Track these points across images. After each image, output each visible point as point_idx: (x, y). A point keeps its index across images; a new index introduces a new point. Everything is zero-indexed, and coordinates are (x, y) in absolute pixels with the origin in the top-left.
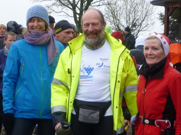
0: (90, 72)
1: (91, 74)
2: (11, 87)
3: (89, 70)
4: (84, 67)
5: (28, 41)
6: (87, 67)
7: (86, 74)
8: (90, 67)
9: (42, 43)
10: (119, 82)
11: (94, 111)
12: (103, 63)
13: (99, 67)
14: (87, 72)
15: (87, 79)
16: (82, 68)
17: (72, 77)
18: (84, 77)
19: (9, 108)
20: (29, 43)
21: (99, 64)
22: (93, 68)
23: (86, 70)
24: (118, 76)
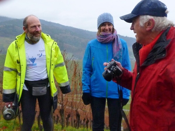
0: (34, 61)
1: (35, 63)
2: (87, 75)
3: (33, 60)
4: (29, 58)
5: (98, 40)
6: (31, 58)
7: (31, 63)
8: (33, 58)
9: (108, 41)
10: (52, 65)
11: (42, 87)
12: (42, 54)
13: (40, 57)
14: (32, 62)
15: (33, 66)
16: (27, 59)
17: (21, 66)
18: (30, 65)
19: (86, 89)
20: (99, 42)
21: (39, 55)
22: (35, 58)
23: (31, 60)
24: (52, 61)
